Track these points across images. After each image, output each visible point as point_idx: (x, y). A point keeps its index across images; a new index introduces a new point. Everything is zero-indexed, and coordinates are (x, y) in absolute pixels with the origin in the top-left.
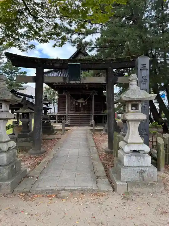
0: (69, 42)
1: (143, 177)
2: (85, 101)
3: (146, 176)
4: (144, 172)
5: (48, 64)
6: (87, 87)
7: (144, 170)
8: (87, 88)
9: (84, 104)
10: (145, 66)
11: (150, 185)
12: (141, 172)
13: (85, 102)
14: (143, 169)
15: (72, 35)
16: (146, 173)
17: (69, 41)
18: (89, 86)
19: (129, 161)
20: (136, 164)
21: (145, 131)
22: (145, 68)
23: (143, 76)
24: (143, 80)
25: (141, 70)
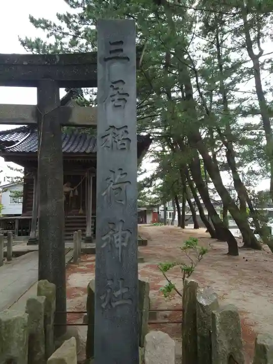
21: (121, 282)
22: (120, 54)
23: (115, 83)
24: (114, 95)
25: (106, 60)
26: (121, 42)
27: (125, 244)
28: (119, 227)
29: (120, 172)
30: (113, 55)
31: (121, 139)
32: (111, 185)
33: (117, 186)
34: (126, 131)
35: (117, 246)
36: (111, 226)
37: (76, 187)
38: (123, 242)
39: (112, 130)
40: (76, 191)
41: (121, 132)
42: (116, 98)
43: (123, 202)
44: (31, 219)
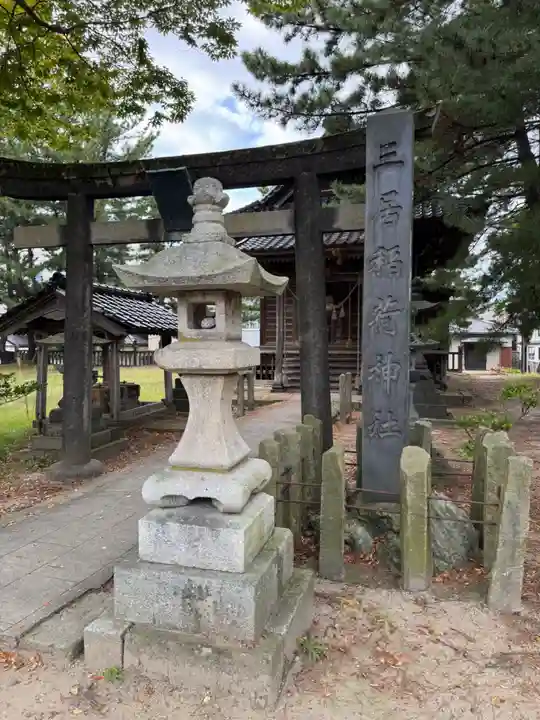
0: (252, 105)
1: (198, 616)
2: (337, 307)
3: (210, 610)
4: (202, 593)
5: (98, 182)
6: (336, 258)
7: (200, 587)
8: (339, 262)
9: (334, 317)
10: (393, 149)
11: (208, 657)
12: (191, 595)
13: (338, 310)
14: (198, 580)
15: (296, 82)
16: (210, 600)
17: (251, 101)
18: (341, 251)
19: (157, 542)
20: (182, 555)
21: (389, 415)
22: (393, 159)
23: (386, 194)
24: (385, 209)
25: (375, 167)
26: (394, 143)
27: (394, 377)
28: (388, 359)
29: (390, 299)
30: (383, 161)
31: (391, 260)
32: (380, 315)
33: (387, 315)
34: (397, 252)
35: (385, 378)
36: (379, 358)
37: (341, 304)
38: (392, 374)
39: (381, 250)
40: (342, 311)
41: (392, 252)
42: (387, 212)
43: (393, 333)
44: (274, 355)
